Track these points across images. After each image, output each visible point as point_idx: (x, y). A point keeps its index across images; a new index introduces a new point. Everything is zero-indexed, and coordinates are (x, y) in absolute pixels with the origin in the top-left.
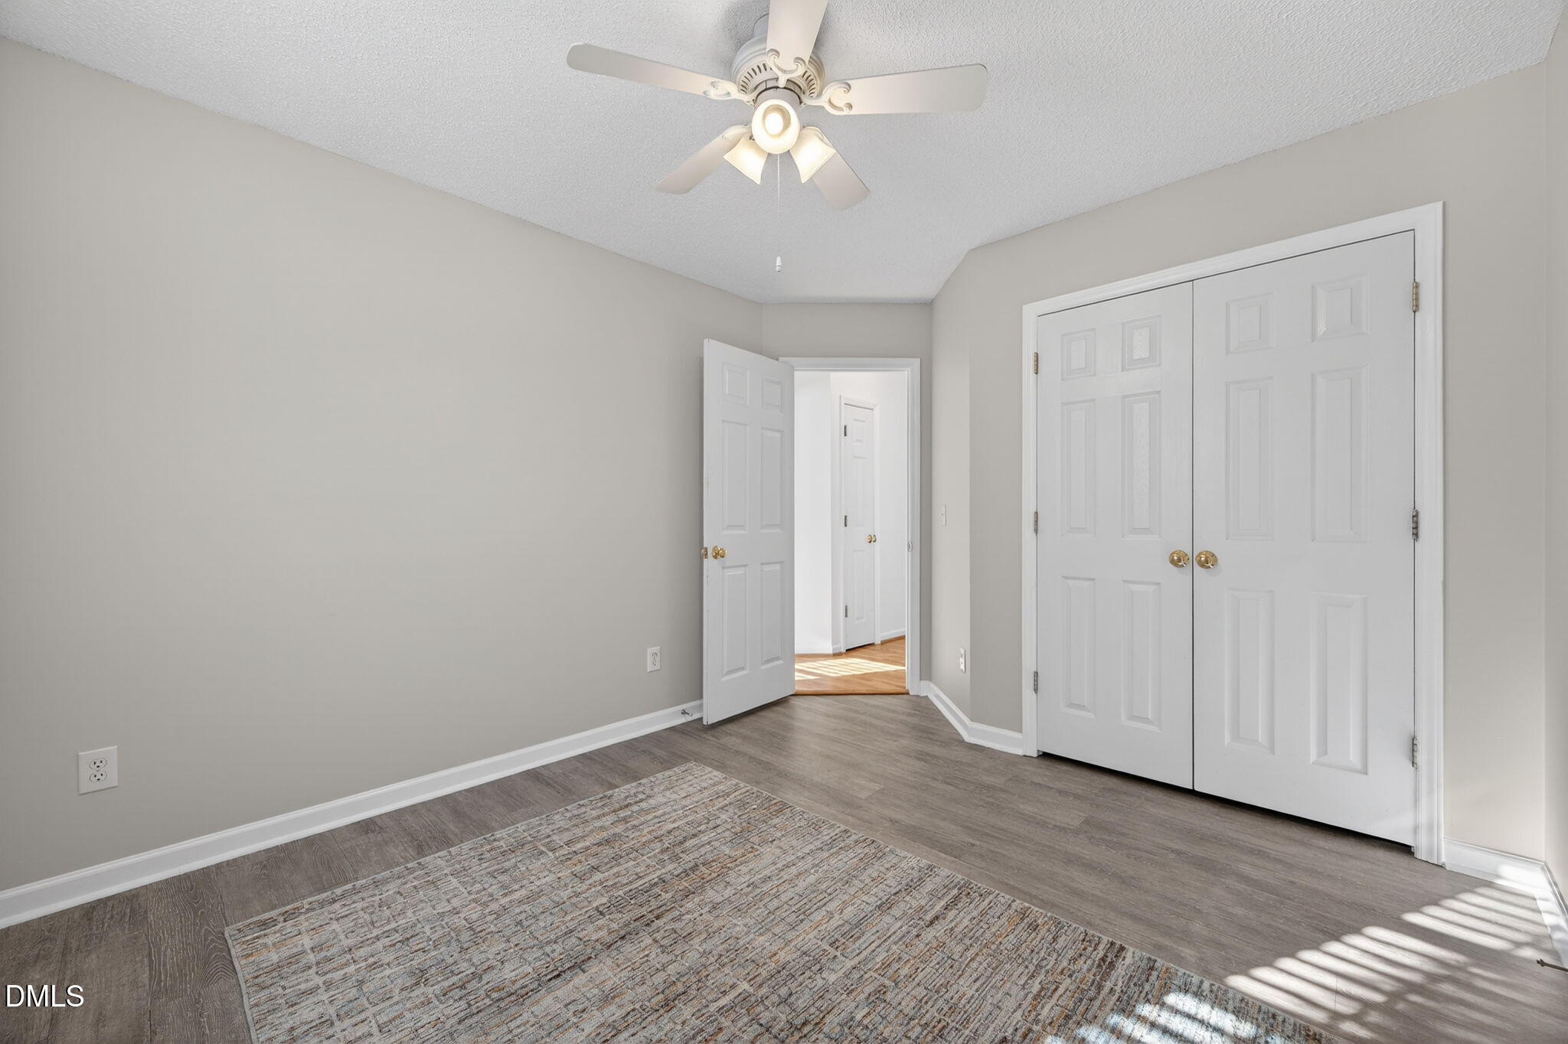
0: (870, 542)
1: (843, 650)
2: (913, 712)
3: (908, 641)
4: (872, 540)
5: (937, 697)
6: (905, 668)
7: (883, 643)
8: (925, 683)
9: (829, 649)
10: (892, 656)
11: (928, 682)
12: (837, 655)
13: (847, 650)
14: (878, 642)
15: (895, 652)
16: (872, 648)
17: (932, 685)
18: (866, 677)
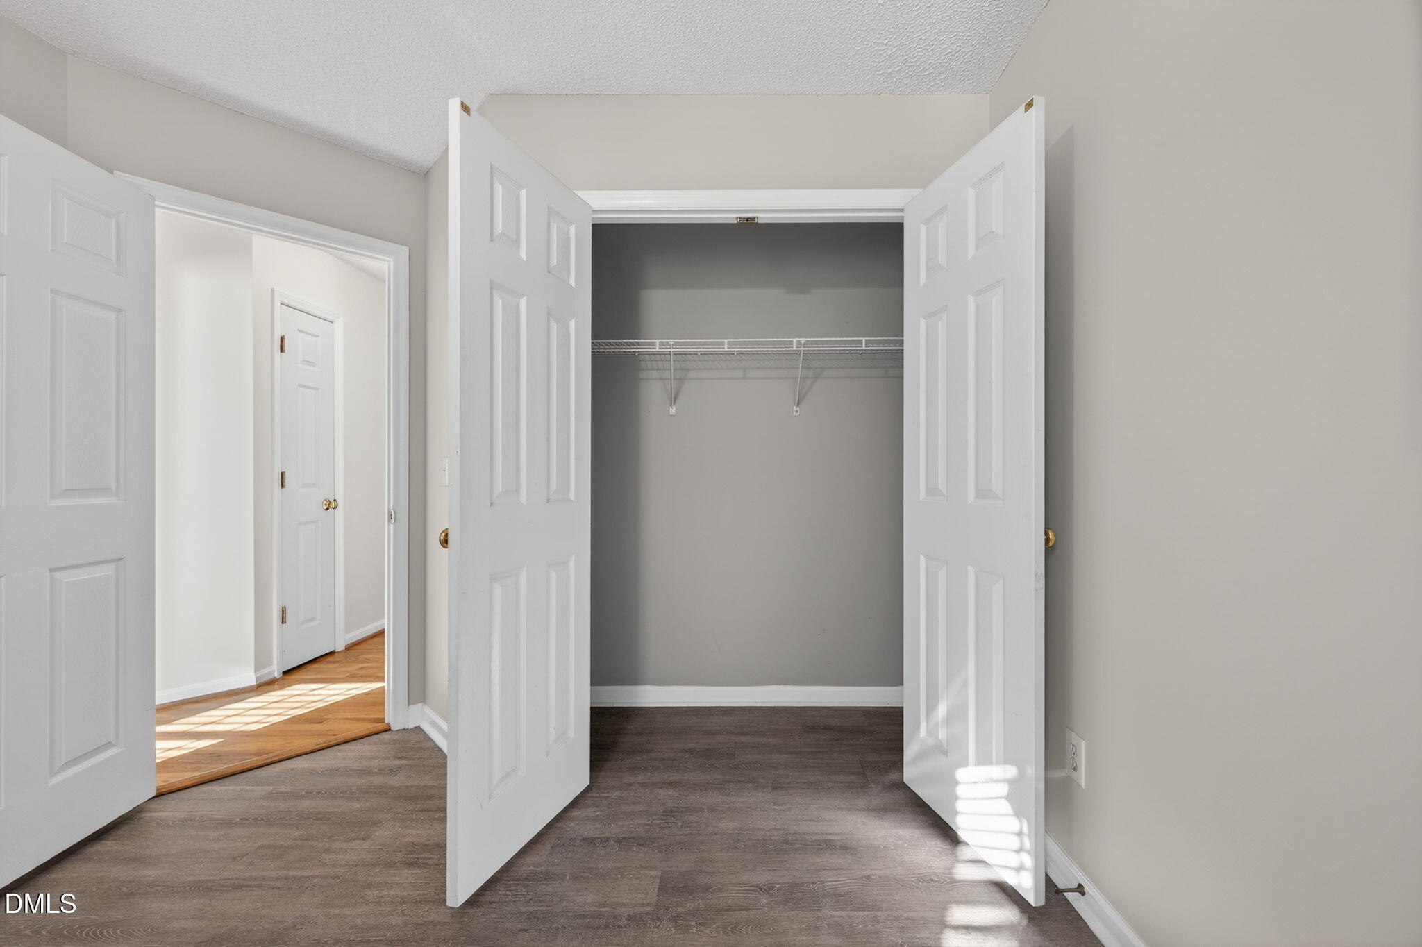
0: (327, 509)
1: (277, 674)
2: (397, 762)
3: (389, 639)
4: (330, 505)
5: (434, 724)
6: (385, 684)
7: (349, 648)
8: (417, 708)
9: (248, 678)
10: (362, 668)
11: (421, 704)
12: (265, 686)
13: (285, 673)
14: (340, 647)
15: (368, 660)
16: (331, 659)
17: (427, 710)
18: (317, 717)
